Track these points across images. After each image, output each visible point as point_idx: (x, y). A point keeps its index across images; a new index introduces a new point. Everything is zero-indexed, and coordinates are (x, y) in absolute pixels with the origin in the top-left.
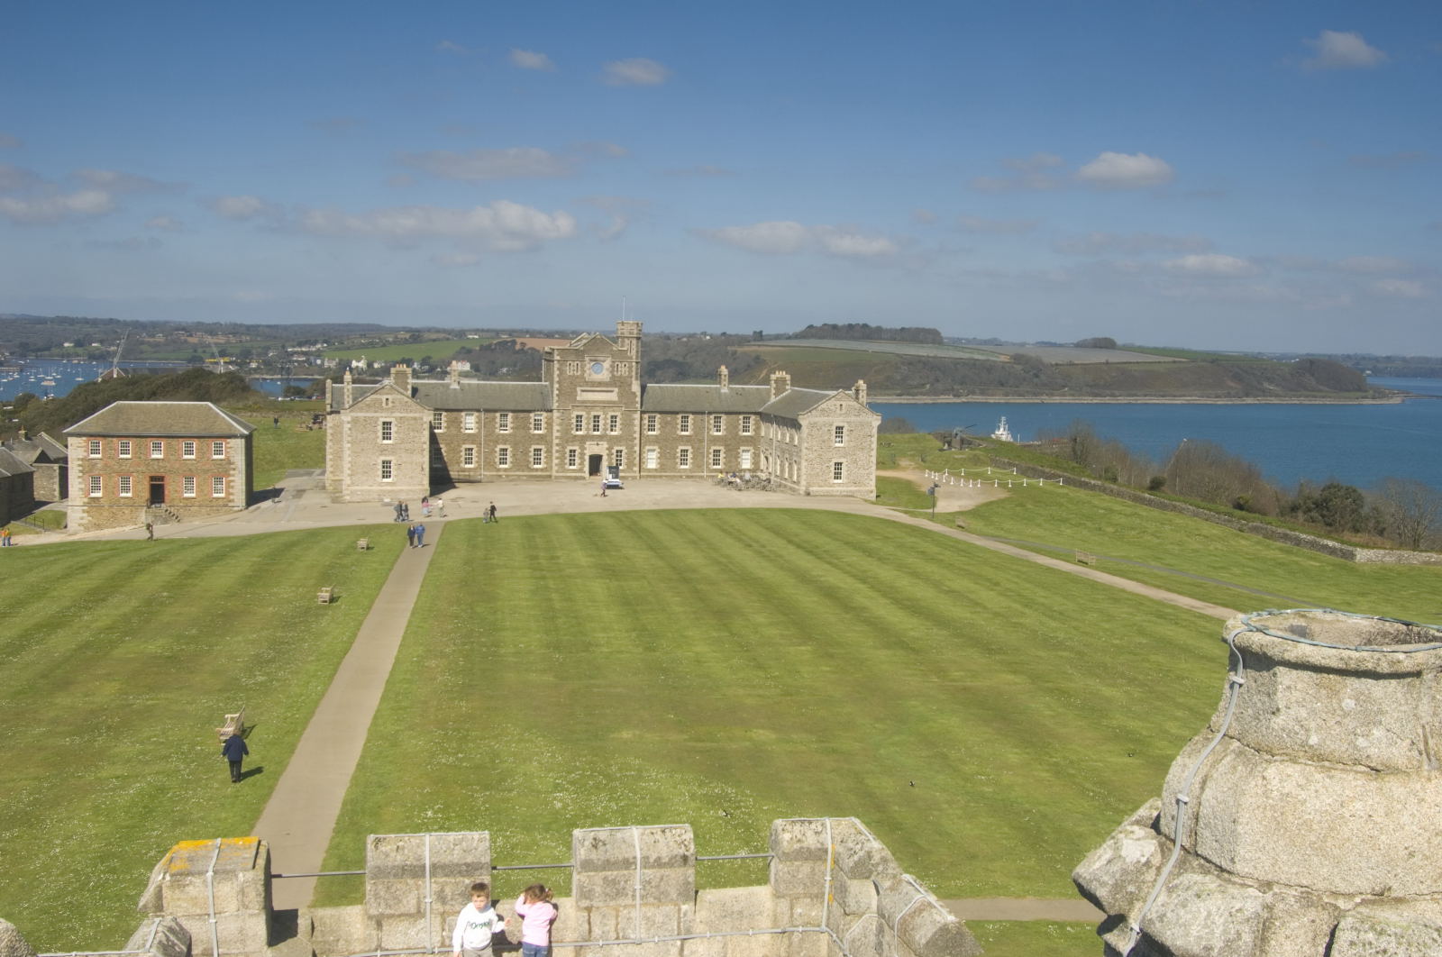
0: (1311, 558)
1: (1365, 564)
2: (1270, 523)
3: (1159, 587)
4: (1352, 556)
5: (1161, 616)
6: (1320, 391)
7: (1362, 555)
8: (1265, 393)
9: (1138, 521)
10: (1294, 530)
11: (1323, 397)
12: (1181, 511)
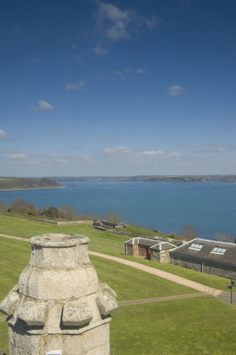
0: (47, 225)
1: (60, 225)
2: (37, 218)
3: (12, 235)
4: (56, 224)
5: (13, 243)
6: (47, 186)
7: (59, 223)
8: (34, 187)
9: (6, 220)
10: (43, 219)
11: (47, 187)
12: (16, 216)
